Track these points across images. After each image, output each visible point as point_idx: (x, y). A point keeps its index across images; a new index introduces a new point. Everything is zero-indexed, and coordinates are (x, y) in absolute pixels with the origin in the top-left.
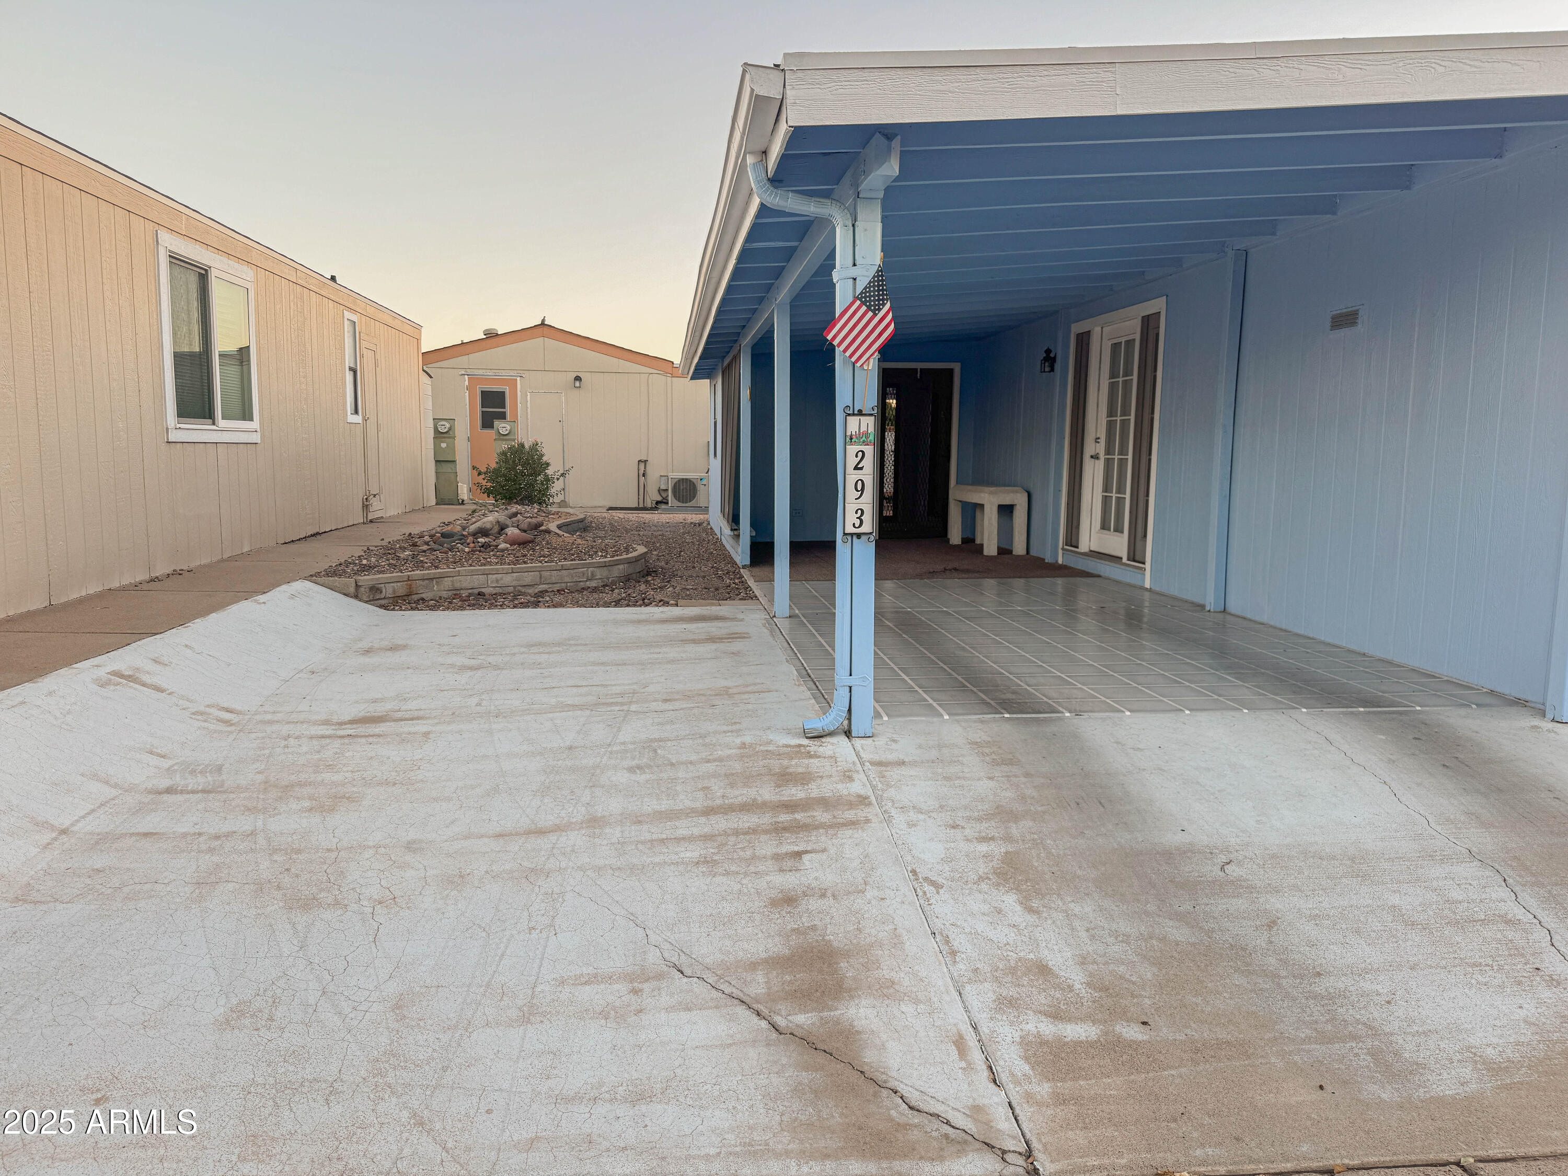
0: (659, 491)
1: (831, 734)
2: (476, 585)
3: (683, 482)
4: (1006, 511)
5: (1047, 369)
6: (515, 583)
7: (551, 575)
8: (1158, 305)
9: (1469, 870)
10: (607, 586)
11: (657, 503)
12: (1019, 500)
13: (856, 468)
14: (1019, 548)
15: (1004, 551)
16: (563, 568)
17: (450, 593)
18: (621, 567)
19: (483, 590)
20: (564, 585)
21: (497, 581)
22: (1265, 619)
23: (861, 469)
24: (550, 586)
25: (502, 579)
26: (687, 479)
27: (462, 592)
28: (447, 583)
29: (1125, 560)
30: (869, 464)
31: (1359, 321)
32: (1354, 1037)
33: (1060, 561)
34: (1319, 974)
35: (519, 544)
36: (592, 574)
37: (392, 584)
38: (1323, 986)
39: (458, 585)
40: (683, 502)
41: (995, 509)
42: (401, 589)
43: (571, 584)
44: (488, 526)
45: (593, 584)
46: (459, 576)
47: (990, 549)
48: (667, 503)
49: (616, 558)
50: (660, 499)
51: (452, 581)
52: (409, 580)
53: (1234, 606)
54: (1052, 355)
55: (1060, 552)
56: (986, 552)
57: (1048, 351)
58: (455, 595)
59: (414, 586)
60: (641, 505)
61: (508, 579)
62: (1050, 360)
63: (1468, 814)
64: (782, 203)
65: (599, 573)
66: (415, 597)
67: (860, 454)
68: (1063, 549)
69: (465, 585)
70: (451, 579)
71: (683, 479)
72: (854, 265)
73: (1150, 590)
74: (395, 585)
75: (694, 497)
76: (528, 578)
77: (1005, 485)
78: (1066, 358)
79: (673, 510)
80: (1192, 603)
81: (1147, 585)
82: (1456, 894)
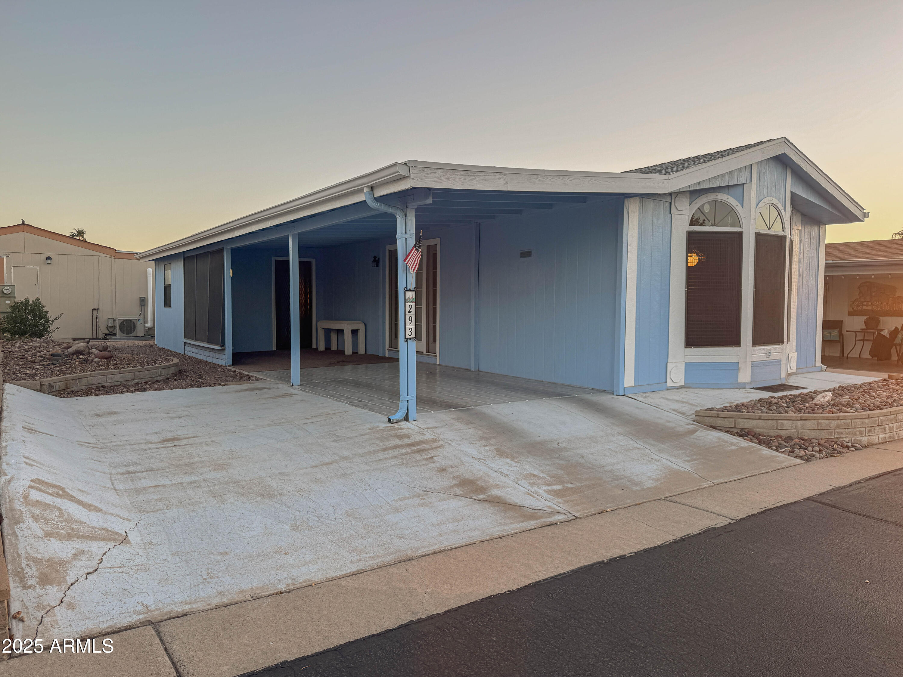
0: (107, 327)
1: (400, 421)
2: (100, 381)
3: (126, 322)
4: (355, 332)
5: (375, 266)
6: (121, 380)
7: (140, 374)
8: (436, 241)
9: (621, 437)
10: (166, 380)
11: (106, 335)
12: (360, 327)
13: (409, 312)
14: (361, 350)
15: (355, 353)
16: (146, 370)
17: (86, 387)
18: (173, 368)
19: (104, 384)
20: (146, 380)
21: (111, 378)
22: (498, 372)
23: (411, 312)
24: (139, 380)
25: (114, 378)
26: (129, 320)
27: (92, 386)
28: (84, 381)
29: (425, 352)
30: (413, 310)
31: (532, 255)
32: (622, 479)
33: (387, 355)
34: (603, 467)
35: (106, 358)
36: (161, 373)
37: (58, 383)
38: (606, 468)
39: (90, 382)
40: (126, 334)
41: (350, 332)
42: (62, 385)
43: (151, 379)
44: (82, 349)
45: (161, 378)
46: (91, 377)
47: (348, 351)
48: (114, 335)
49: (169, 363)
50: (108, 332)
51: (87, 380)
52: (66, 380)
53: (483, 368)
54: (377, 259)
55: (387, 351)
56: (346, 353)
57: (375, 257)
58: (90, 388)
59: (68, 384)
60: (95, 337)
61: (117, 378)
62: (376, 261)
63: (612, 423)
64: (380, 207)
65: (164, 372)
66: (69, 390)
67: (410, 306)
68: (388, 350)
69: (94, 382)
70: (87, 379)
71: (126, 320)
72: (406, 233)
73: (440, 365)
74: (59, 383)
75: (134, 331)
76: (129, 376)
77: (352, 320)
78: (384, 261)
79: (120, 339)
80: (462, 369)
81: (438, 363)
82: (622, 444)
